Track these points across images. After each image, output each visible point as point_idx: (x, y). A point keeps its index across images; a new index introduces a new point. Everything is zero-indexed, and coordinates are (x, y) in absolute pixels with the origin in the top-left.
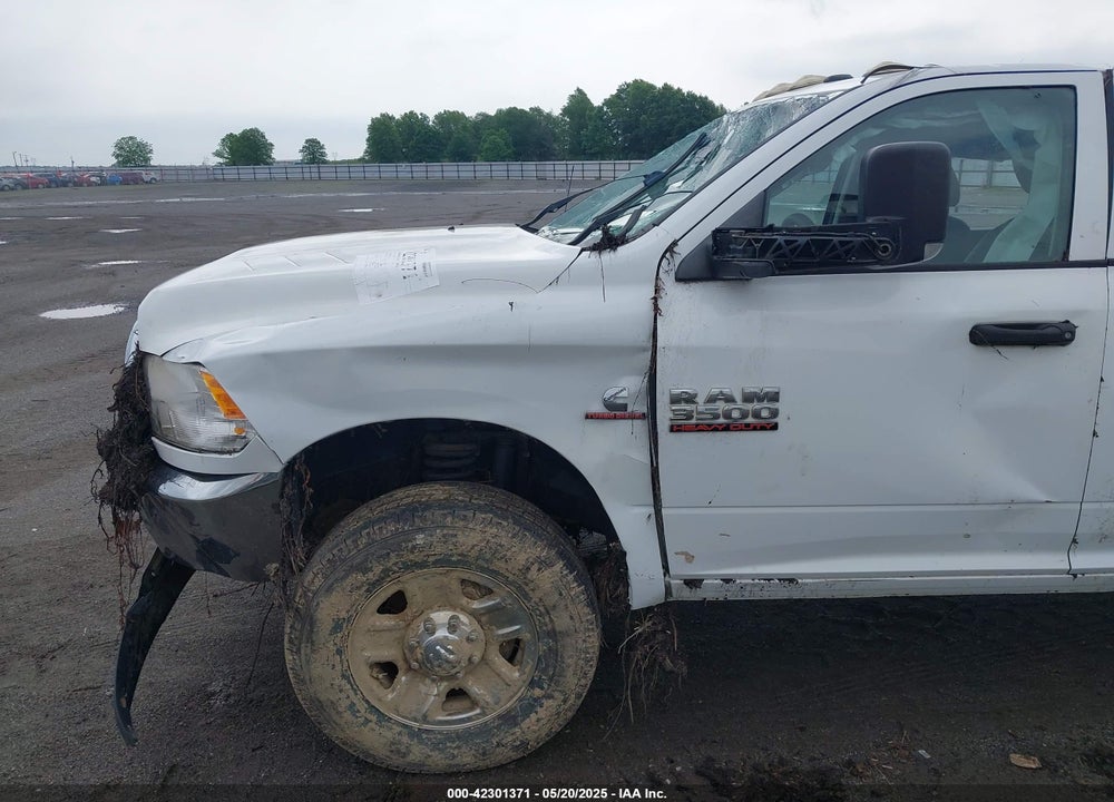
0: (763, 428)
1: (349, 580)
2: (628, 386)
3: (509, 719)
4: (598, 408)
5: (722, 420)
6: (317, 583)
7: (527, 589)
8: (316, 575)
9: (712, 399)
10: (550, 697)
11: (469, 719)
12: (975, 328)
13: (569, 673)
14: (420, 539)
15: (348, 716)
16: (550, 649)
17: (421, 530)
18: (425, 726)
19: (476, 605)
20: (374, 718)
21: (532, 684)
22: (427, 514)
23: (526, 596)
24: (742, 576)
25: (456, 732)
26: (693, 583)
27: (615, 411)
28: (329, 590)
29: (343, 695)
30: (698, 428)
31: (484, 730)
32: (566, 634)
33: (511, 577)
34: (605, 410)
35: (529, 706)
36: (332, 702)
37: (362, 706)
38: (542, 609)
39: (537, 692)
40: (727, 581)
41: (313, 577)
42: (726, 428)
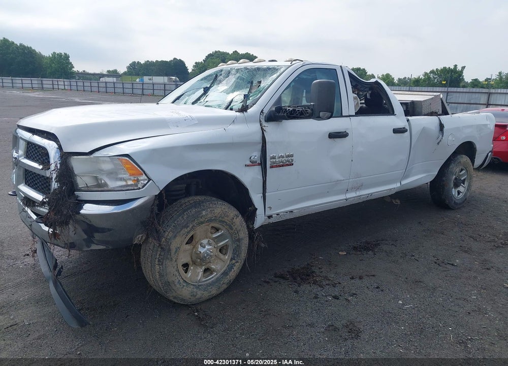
0: (290, 165)
1: (182, 232)
2: (256, 155)
3: (225, 274)
4: (248, 163)
5: (281, 164)
6: (170, 235)
7: (232, 226)
8: (169, 232)
9: (279, 158)
10: (237, 262)
11: (212, 277)
12: (330, 133)
13: (243, 253)
14: (204, 213)
15: (178, 286)
16: (237, 245)
17: (204, 210)
18: (200, 284)
19: (215, 236)
20: (185, 285)
21: (232, 259)
22: (204, 204)
23: (232, 229)
24: (281, 212)
25: (209, 283)
26: (270, 217)
27: (253, 163)
28: (175, 237)
29: (176, 278)
30: (277, 166)
31: (218, 280)
32: (242, 239)
33: (228, 222)
34: (251, 163)
35: (230, 267)
36: (173, 281)
37: (182, 281)
38: (236, 232)
39: (234, 261)
40: (278, 215)
41: (169, 234)
42: (283, 166)
